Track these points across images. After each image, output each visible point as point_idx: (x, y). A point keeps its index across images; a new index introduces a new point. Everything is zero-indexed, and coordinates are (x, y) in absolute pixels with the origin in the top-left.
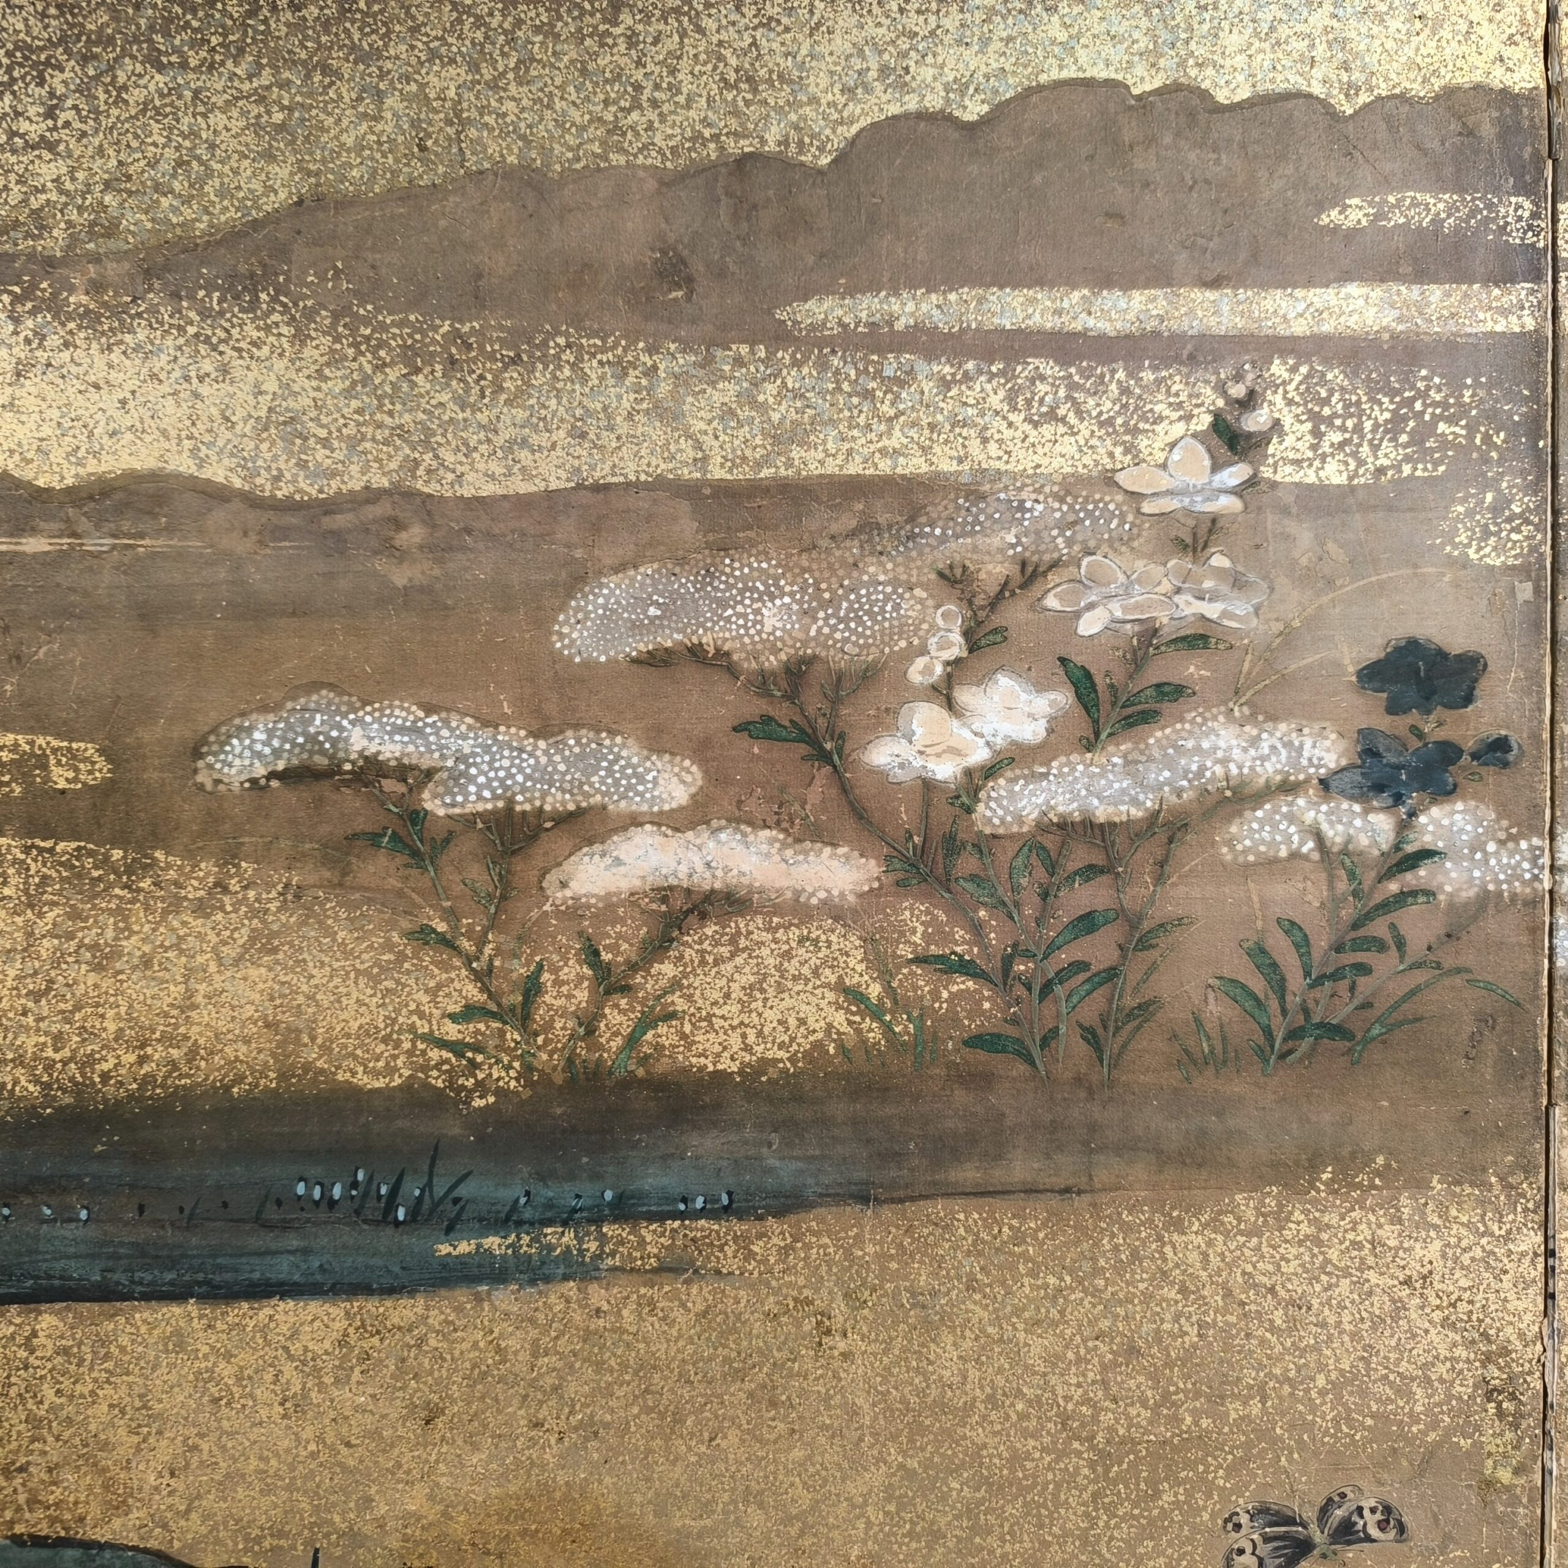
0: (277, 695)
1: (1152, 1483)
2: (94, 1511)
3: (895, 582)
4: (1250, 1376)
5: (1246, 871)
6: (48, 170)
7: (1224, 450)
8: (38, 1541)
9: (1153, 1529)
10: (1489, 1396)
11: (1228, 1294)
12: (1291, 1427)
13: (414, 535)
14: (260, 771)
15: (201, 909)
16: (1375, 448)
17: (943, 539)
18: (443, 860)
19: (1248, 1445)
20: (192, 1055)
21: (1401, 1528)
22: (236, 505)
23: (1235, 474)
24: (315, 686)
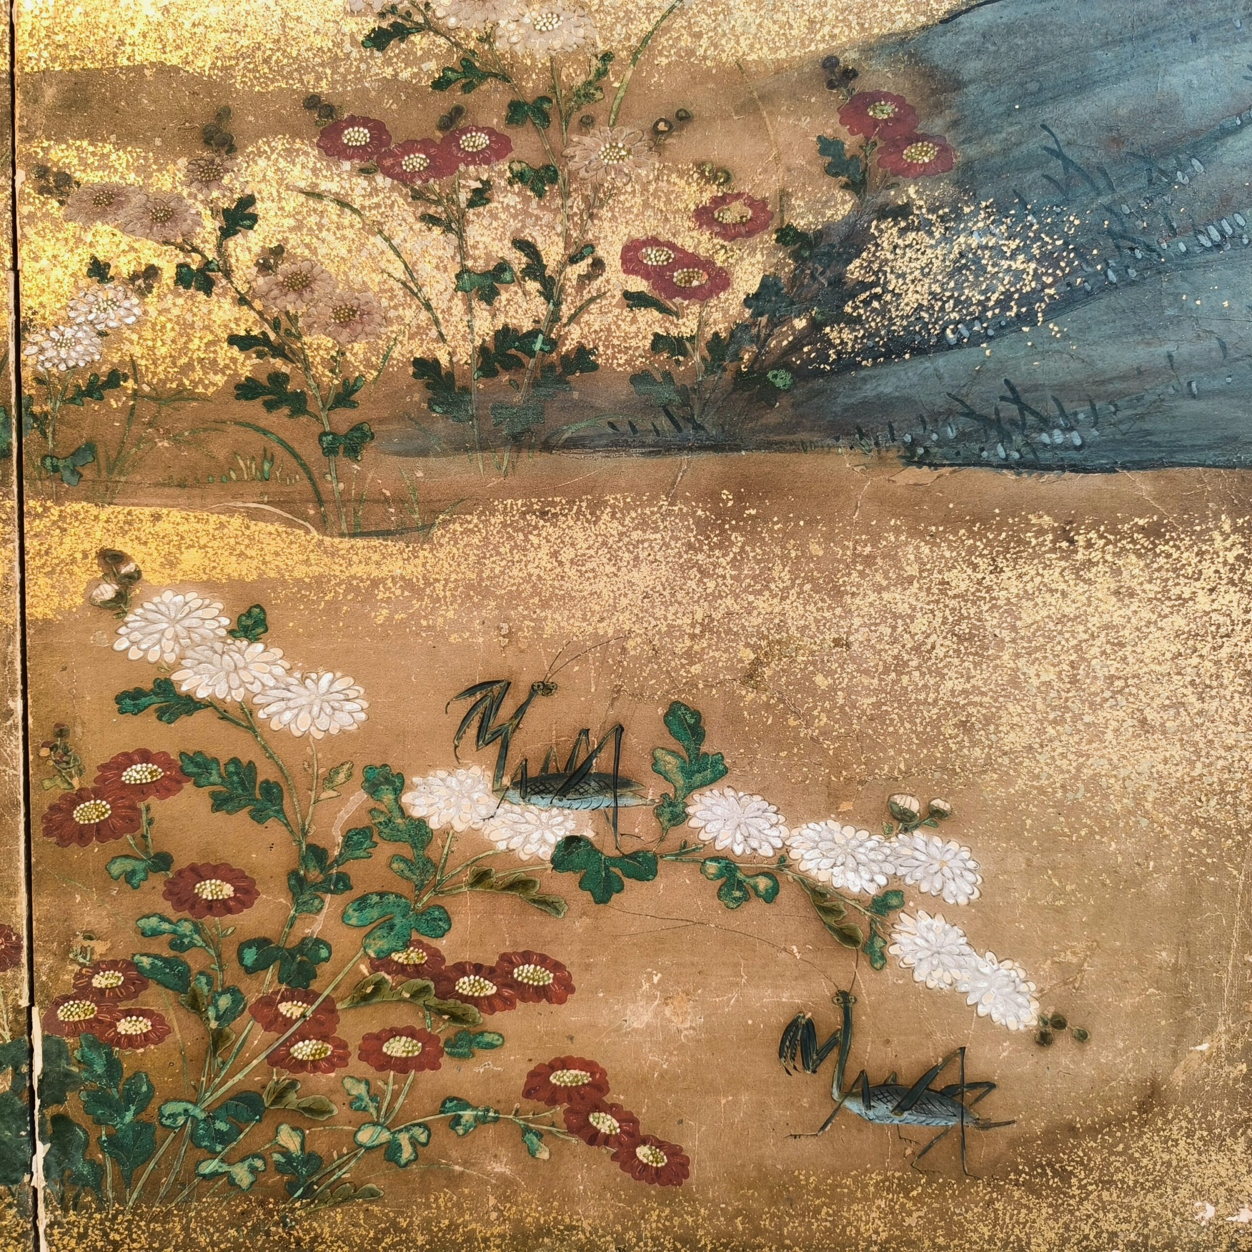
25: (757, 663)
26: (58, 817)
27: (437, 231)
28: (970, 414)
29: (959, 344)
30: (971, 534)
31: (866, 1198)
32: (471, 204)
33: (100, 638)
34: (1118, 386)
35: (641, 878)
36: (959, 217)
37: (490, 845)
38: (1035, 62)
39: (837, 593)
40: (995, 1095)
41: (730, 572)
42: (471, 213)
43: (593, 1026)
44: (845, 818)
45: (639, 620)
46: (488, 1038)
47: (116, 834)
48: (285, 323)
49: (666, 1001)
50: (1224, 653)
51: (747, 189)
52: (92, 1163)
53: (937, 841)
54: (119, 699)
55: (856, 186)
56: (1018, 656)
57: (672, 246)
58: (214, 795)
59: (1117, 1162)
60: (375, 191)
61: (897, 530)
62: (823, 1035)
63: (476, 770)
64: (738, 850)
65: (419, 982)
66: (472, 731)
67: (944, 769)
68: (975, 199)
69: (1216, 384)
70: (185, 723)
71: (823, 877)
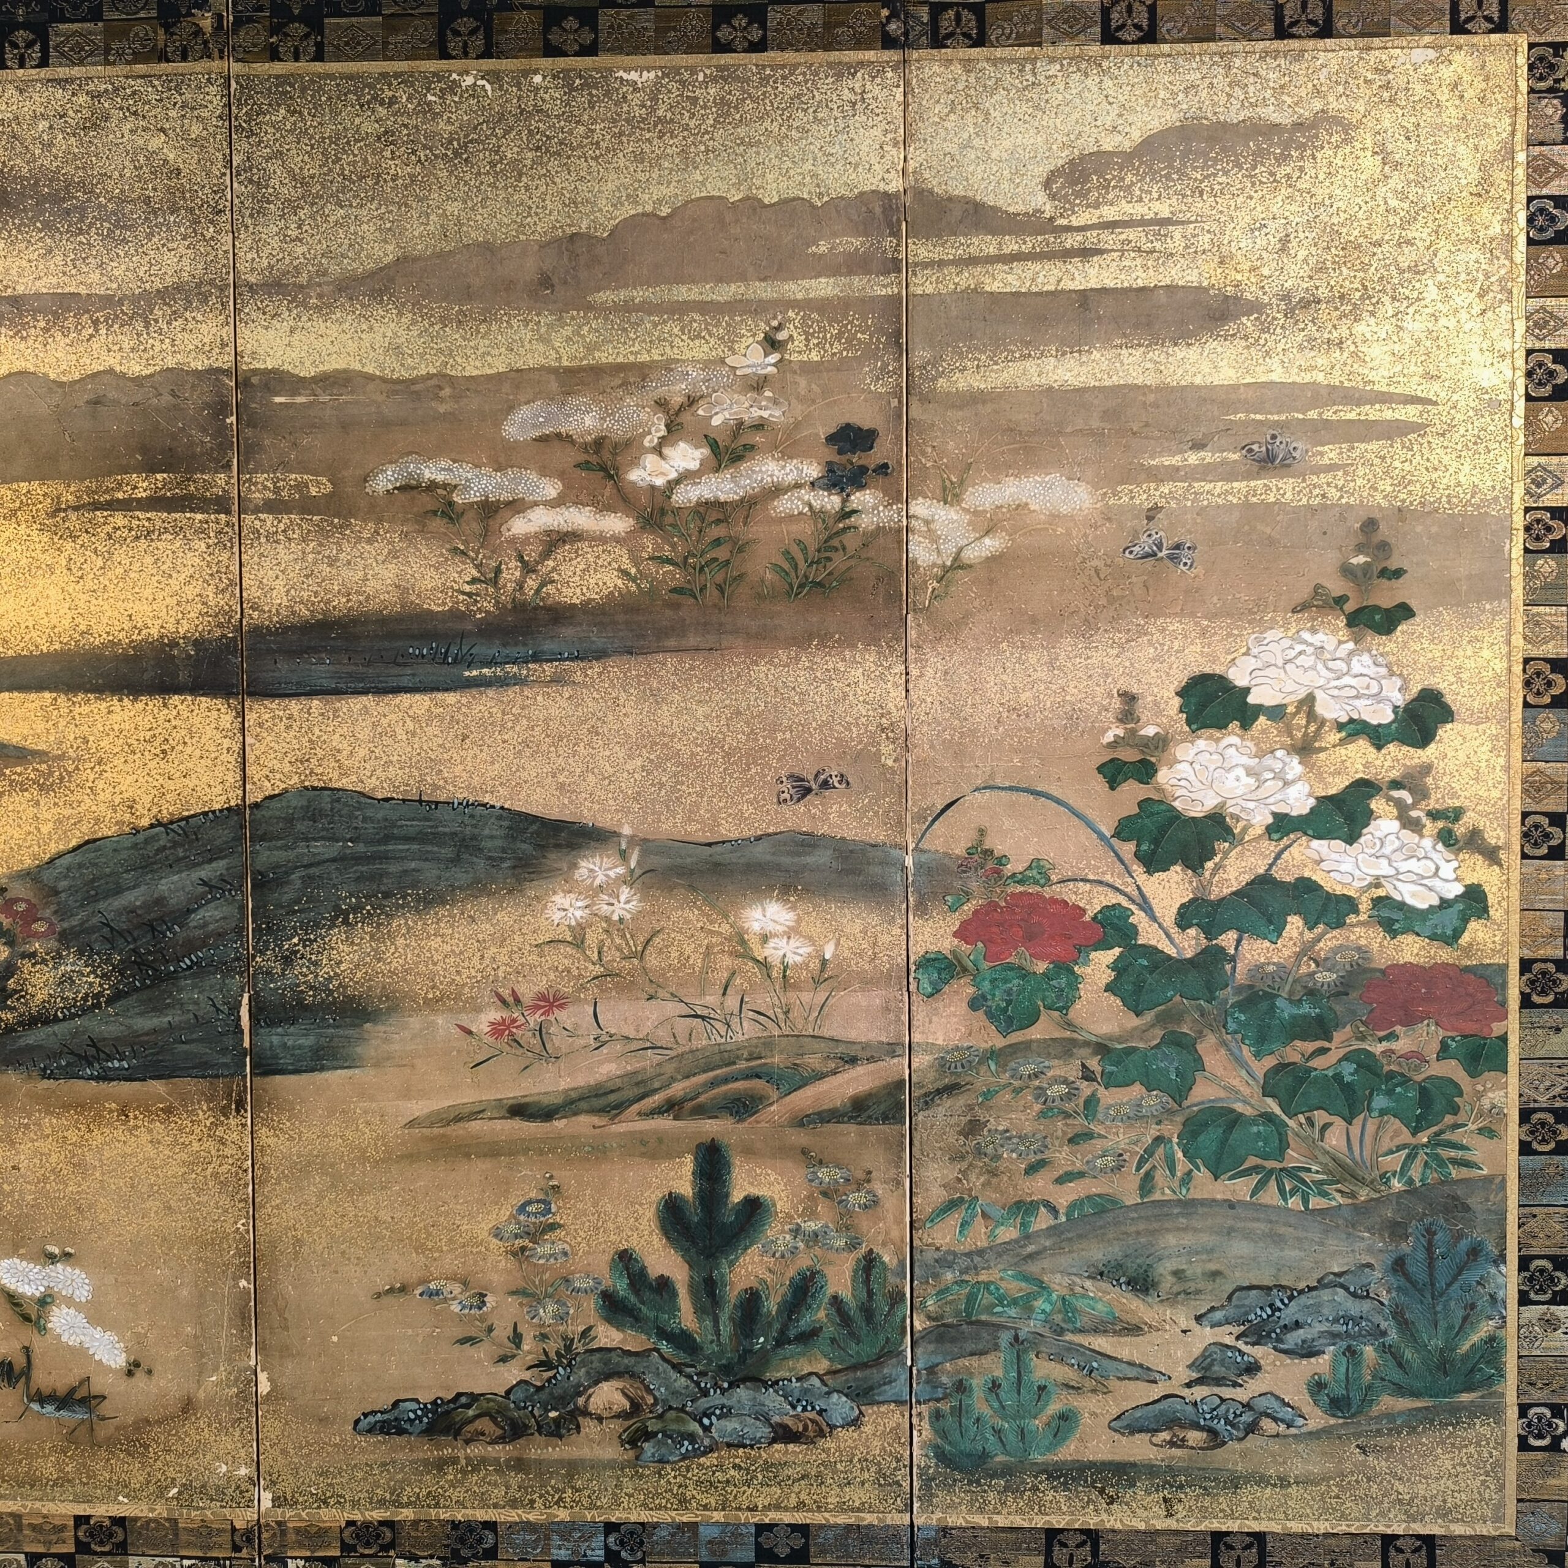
0: (396, 457)
1: (748, 765)
2: (336, 775)
3: (637, 405)
4: (785, 723)
5: (781, 520)
6: (300, 250)
7: (769, 348)
8: (314, 788)
9: (748, 783)
10: (883, 731)
11: (776, 690)
12: (803, 743)
13: (447, 392)
14: (390, 487)
15: (369, 541)
16: (831, 345)
17: (656, 387)
18: (462, 520)
19: (786, 750)
20: (368, 598)
21: (848, 783)
22: (378, 381)
23: (774, 358)
24: (410, 453)
28: (72, 1053)
29: (64, 1019)
30: (76, 1113)
31: (45, 1456)
34: (146, 1038)
36: (61, 957)
38: (93, 881)
39: (12, 1143)
44: (22, 1257)
50: (210, 1170)
53: (69, 1269)
55: (10, 943)
56: (103, 1174)
59: (173, 1440)
61: (39, 1111)
62: (17, 1369)
67: (70, 1232)
68: (68, 948)
69: (194, 1036)
71: (13, 1287)
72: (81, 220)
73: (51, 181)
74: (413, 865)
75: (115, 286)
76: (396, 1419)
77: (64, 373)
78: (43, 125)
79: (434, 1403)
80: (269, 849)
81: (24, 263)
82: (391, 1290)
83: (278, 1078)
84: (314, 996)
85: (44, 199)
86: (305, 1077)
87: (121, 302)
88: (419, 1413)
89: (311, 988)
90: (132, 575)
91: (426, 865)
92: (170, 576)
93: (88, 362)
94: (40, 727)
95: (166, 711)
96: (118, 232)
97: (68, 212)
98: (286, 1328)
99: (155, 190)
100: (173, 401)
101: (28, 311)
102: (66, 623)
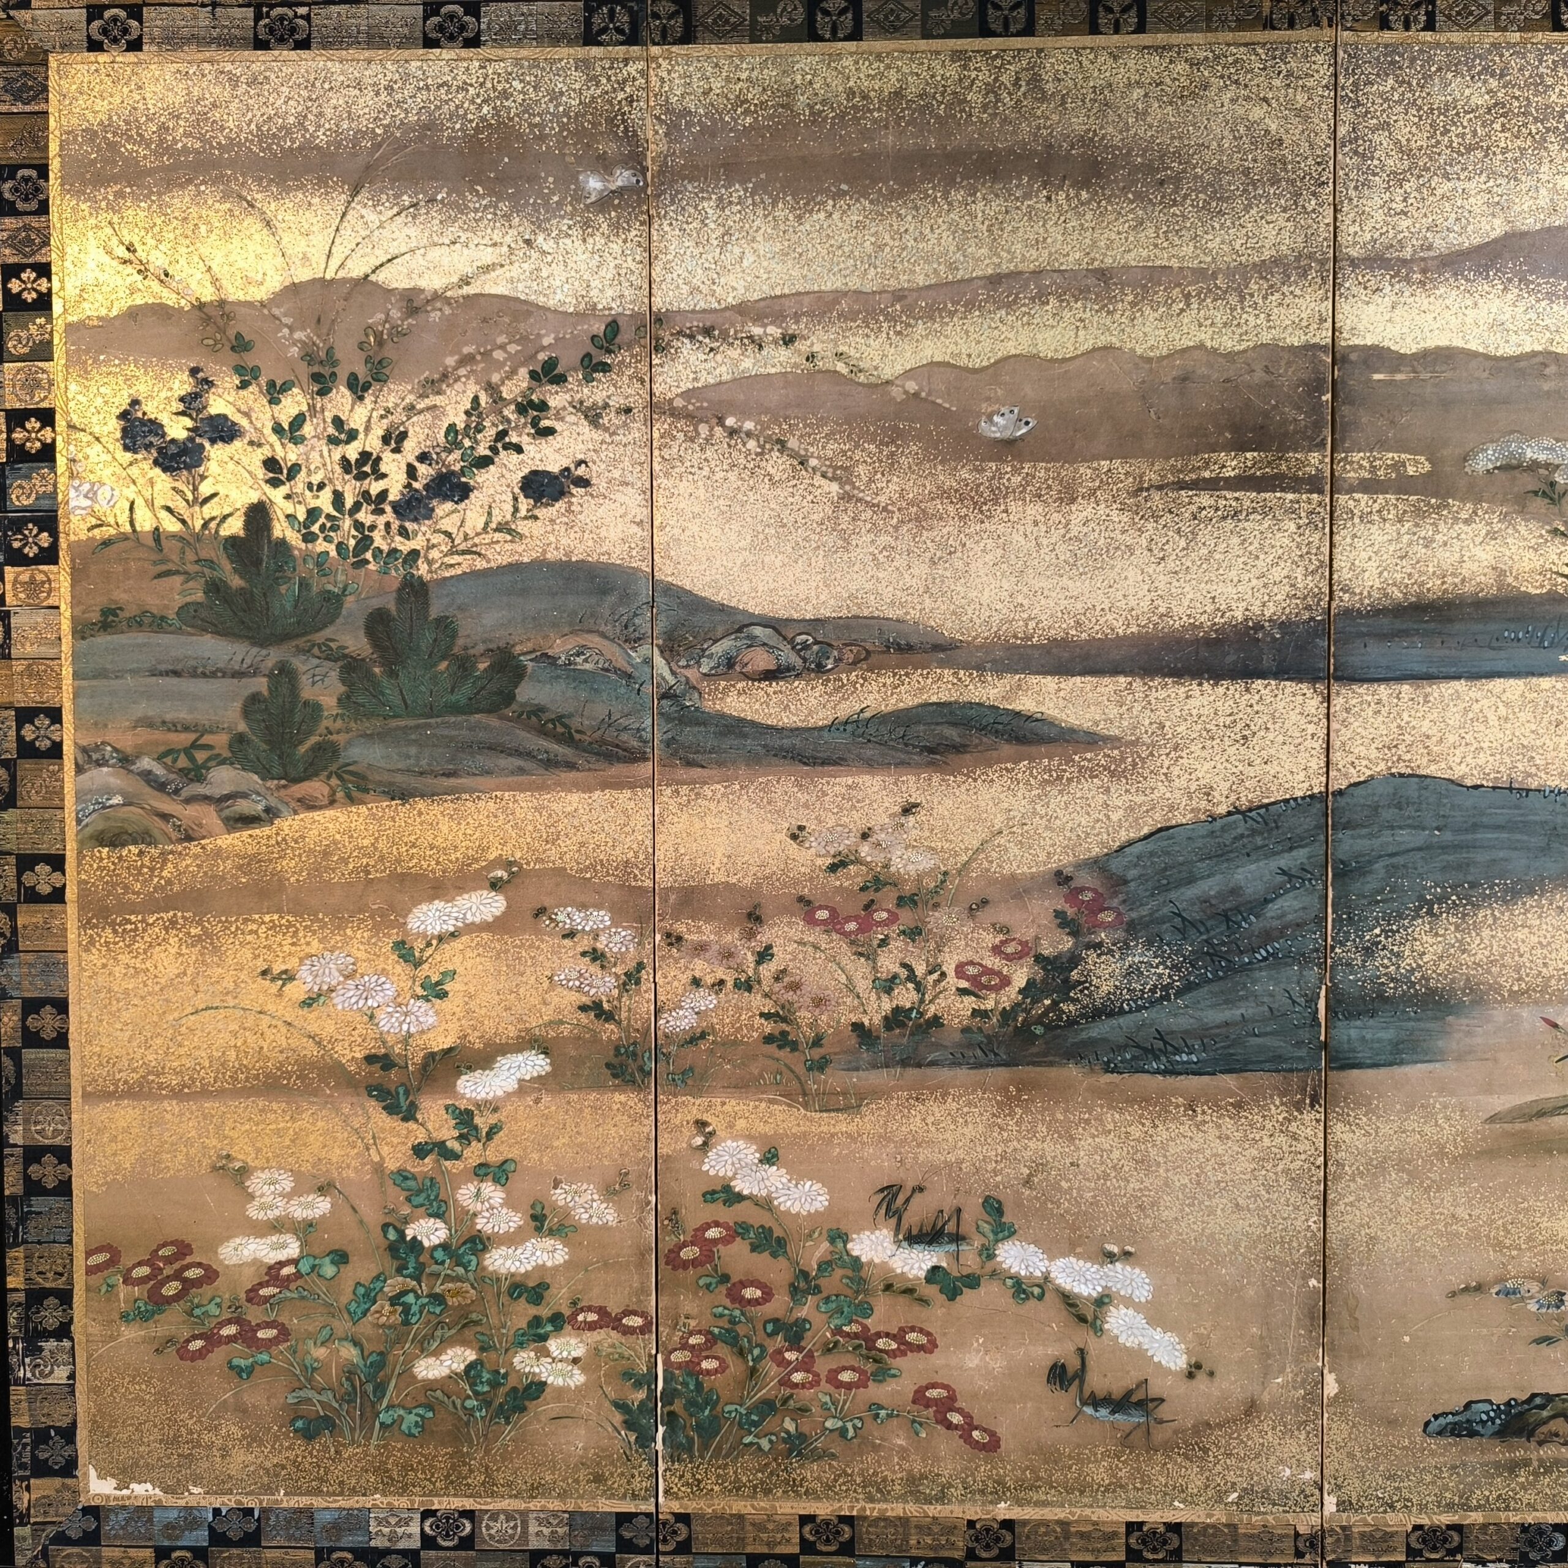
0: (1497, 436)
2: (1425, 761)
6: (1405, 223)
8: (1401, 775)
13: (1551, 370)
14: (1490, 466)
15: (1467, 522)
18: (1563, 501)
20: (1463, 581)
22: (1481, 359)
24: (1512, 432)
25: (1030, 1175)
26: (673, 1255)
27: (862, 960)
28: (1138, 1046)
29: (1130, 1011)
30: (1141, 1108)
31: (1096, 1461)
32: (879, 946)
33: (694, 1164)
34: (1217, 1031)
35: (972, 1287)
36: (1128, 948)
37: (893, 1270)
38: (1165, 869)
39: (1072, 1139)
40: (1164, 1406)
41: (1015, 1128)
42: (879, 951)
43: (948, 1365)
44: (1079, 1257)
45: (968, 1153)
46: (893, 1372)
47: (702, 1264)
48: (787, 1006)
49: (986, 1352)
50: (1280, 1168)
51: (1018, 936)
52: (687, 1437)
53: (1128, 1268)
54: (704, 1195)
55: (1074, 934)
56: (1168, 1170)
57: (981, 965)
58: (751, 1244)
59: (1234, 1443)
60: (832, 941)
61: (1102, 1106)
62: (1071, 1369)
63: (885, 1231)
64: (1023, 1273)
65: (857, 1342)
66: (883, 1211)
67: (1130, 1230)
68: (1136, 939)
69: (1268, 1029)
70: (738, 1207)
71: (1068, 1287)
72: (1176, 191)
73: (1145, 151)
74: (1502, 854)
75: (1209, 259)
76: (1468, 1421)
77: (1152, 348)
78: (1137, 93)
79: (1508, 1404)
80: (1353, 837)
81: (1113, 236)
82: (1466, 1289)
83: (1355, 1072)
84: (1395, 988)
85: (1136, 169)
86: (1383, 1071)
87: (1214, 276)
88: (1492, 1414)
89: (1392, 980)
90: (1217, 556)
91: (1515, 854)
92: (1257, 557)
93: (1178, 337)
94: (1113, 711)
95: (1247, 696)
96: (1214, 204)
97: (1162, 183)
98: (1356, 1328)
99: (1255, 161)
100: (1267, 378)
101: (1115, 284)
102: (1145, 604)
